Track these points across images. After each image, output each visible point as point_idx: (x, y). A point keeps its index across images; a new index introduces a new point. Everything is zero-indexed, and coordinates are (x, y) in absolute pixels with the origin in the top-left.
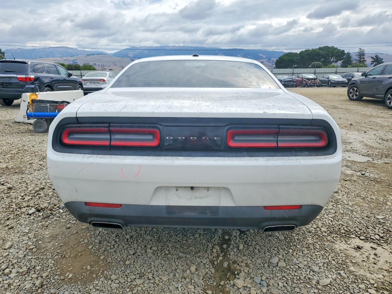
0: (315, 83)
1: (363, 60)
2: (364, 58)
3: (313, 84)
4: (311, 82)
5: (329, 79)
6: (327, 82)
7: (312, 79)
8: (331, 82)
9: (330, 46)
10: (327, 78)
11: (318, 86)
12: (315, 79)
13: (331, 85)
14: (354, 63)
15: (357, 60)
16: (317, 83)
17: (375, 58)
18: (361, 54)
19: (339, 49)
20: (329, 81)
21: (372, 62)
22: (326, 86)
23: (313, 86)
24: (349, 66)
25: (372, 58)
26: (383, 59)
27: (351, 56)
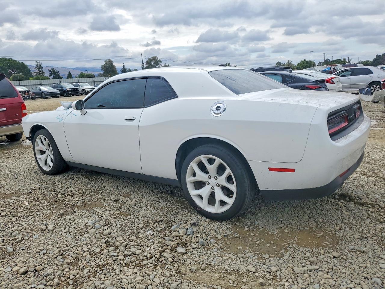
0: (30, 96)
1: (42, 72)
2: (42, 71)
3: (27, 96)
4: (24, 95)
5: (42, 91)
6: (41, 94)
7: (25, 92)
8: (45, 94)
9: (7, 58)
10: (39, 90)
11: (33, 99)
12: (28, 92)
13: (45, 96)
14: (35, 76)
15: (36, 73)
16: (31, 95)
17: (51, 70)
18: (39, 67)
19: (18, 61)
20: (42, 92)
21: (50, 74)
22: (40, 98)
23: (28, 99)
24: (31, 78)
25: (50, 71)
26: (58, 72)
27: (29, 69)
